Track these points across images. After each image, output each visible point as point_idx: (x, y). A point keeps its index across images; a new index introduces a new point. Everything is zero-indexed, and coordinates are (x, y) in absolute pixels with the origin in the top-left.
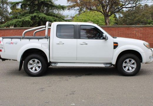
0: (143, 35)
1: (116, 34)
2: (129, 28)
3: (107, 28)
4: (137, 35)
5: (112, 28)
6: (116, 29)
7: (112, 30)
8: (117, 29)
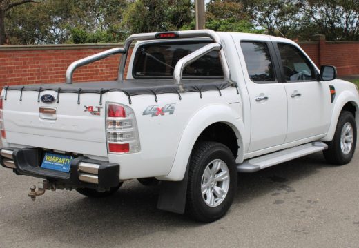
0: (111, 69)
1: (51, 70)
2: (81, 51)
3: (28, 53)
4: (98, 70)
5: (40, 53)
6: (50, 55)
7: (40, 59)
8: (54, 54)
